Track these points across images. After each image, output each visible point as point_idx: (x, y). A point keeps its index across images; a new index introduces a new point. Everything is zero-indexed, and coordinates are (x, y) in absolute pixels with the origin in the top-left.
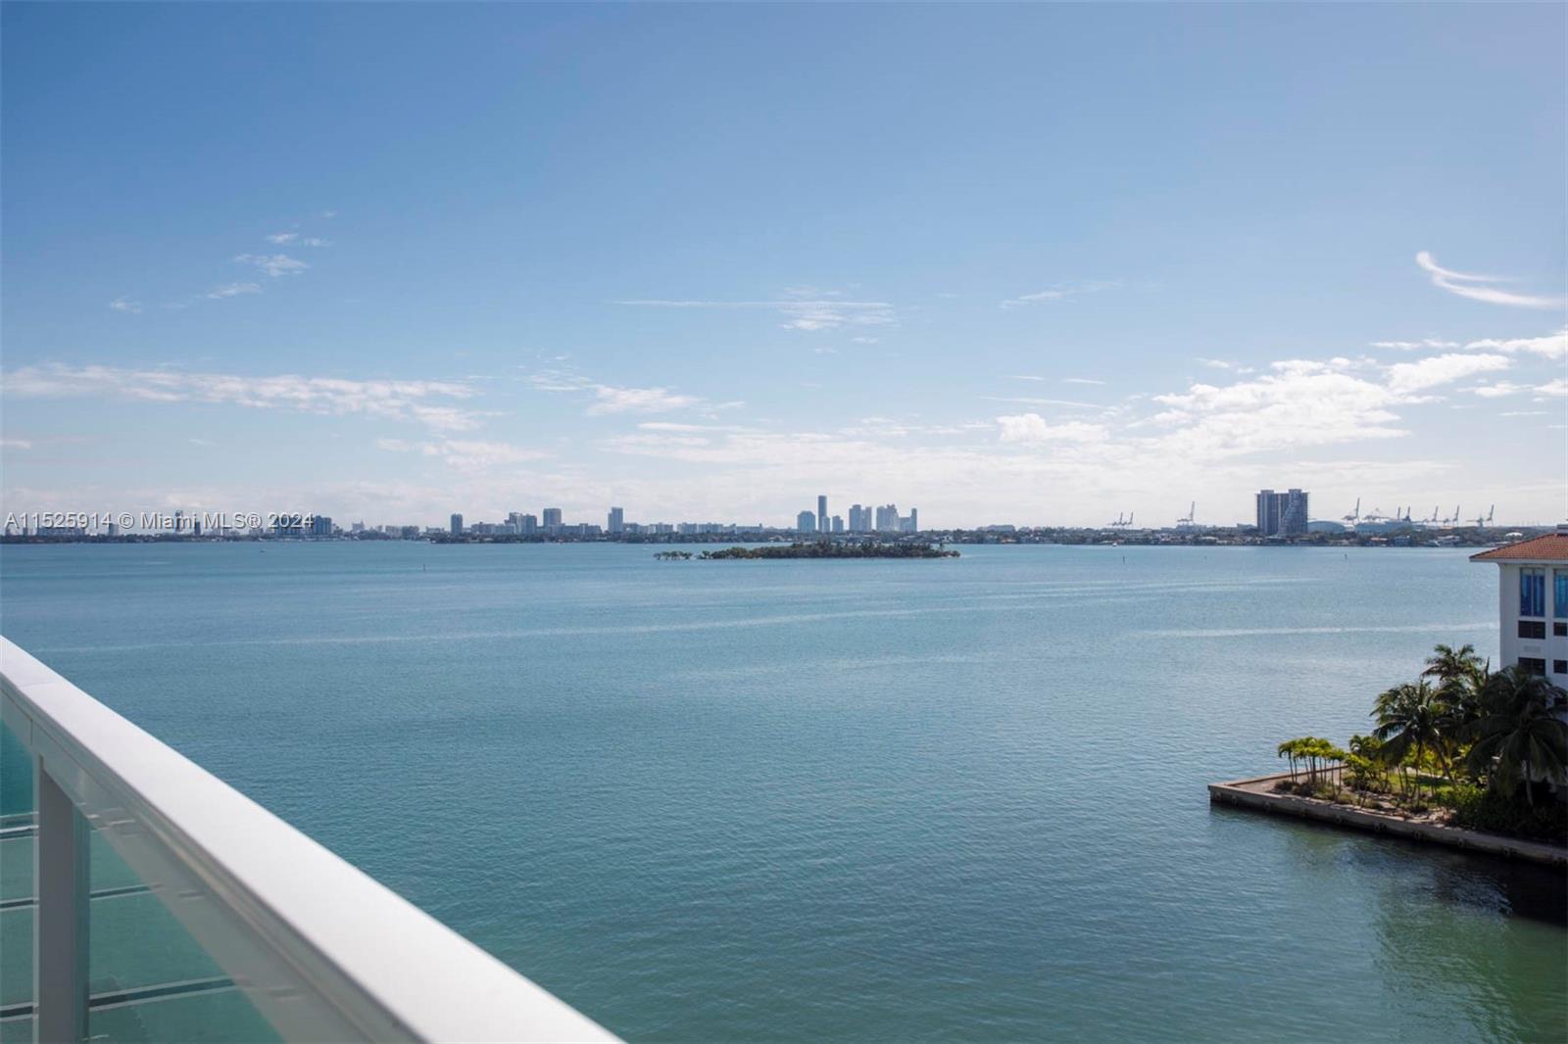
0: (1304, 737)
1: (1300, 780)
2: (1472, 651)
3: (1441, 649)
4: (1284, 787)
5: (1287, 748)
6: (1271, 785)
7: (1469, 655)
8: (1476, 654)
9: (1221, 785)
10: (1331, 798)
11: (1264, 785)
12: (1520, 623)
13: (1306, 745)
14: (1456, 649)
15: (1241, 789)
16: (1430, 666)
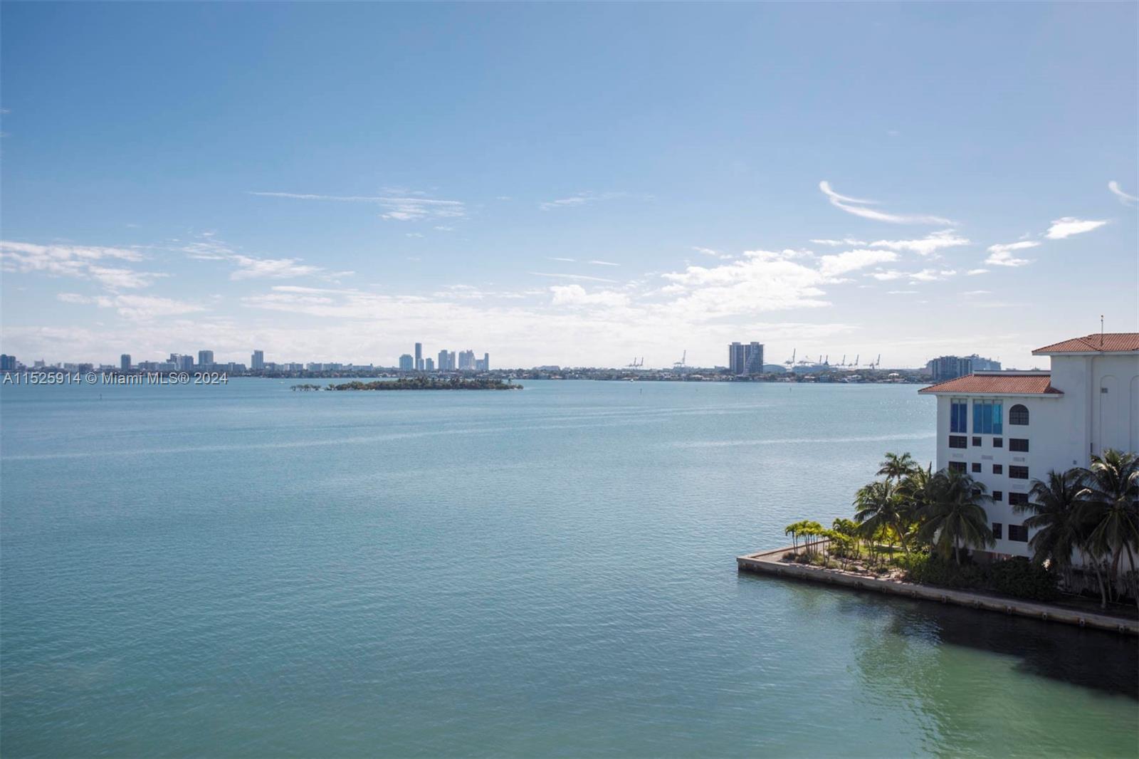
0: (802, 521)
1: (800, 552)
2: (910, 457)
3: (889, 456)
4: (789, 557)
5: (792, 529)
6: (780, 556)
7: (908, 460)
8: (912, 459)
9: (746, 557)
10: (823, 564)
11: (775, 556)
12: (951, 437)
13: (804, 526)
14: (899, 456)
15: (760, 560)
16: (882, 468)
